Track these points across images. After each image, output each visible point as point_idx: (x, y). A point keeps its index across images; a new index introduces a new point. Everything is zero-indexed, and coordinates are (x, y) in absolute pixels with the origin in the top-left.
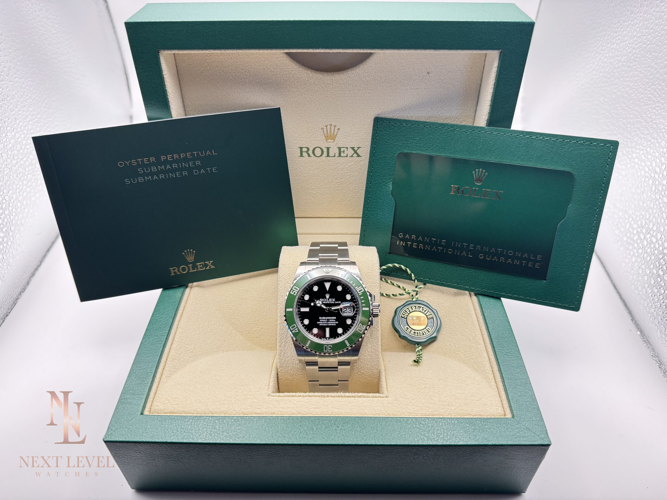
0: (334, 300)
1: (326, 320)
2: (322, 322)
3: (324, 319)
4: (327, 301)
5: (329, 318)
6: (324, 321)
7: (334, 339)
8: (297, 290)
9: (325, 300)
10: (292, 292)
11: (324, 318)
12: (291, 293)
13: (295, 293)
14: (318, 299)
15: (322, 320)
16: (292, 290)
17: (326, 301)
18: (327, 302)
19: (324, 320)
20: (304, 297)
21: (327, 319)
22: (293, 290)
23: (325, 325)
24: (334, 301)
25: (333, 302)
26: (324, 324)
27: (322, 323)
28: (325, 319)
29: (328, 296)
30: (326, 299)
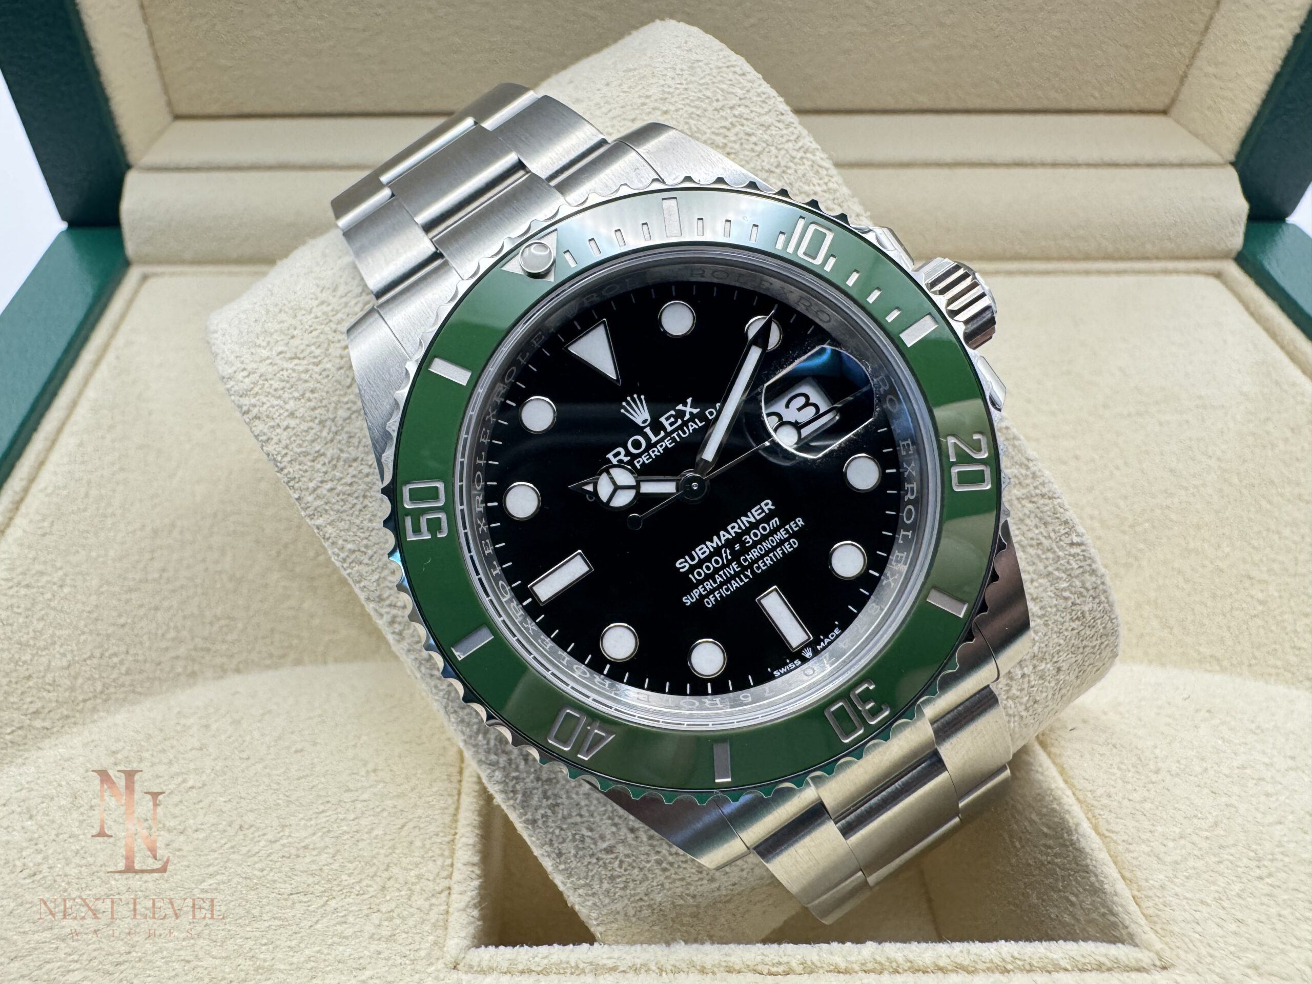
0: (689, 409)
1: (726, 553)
2: (708, 577)
3: (708, 559)
4: (654, 439)
5: (734, 529)
6: (716, 571)
7: (843, 628)
8: (436, 497)
9: (637, 445)
10: (417, 530)
11: (701, 551)
12: (411, 537)
13: (434, 526)
14: (600, 466)
15: (704, 571)
16: (408, 521)
17: (650, 445)
18: (655, 452)
19: (713, 565)
20: (502, 508)
21: (729, 544)
22: (416, 515)
23: (735, 585)
24: (693, 417)
25: (692, 426)
26: (728, 581)
27: (709, 585)
28: (717, 551)
29: (641, 415)
30: (639, 430)
